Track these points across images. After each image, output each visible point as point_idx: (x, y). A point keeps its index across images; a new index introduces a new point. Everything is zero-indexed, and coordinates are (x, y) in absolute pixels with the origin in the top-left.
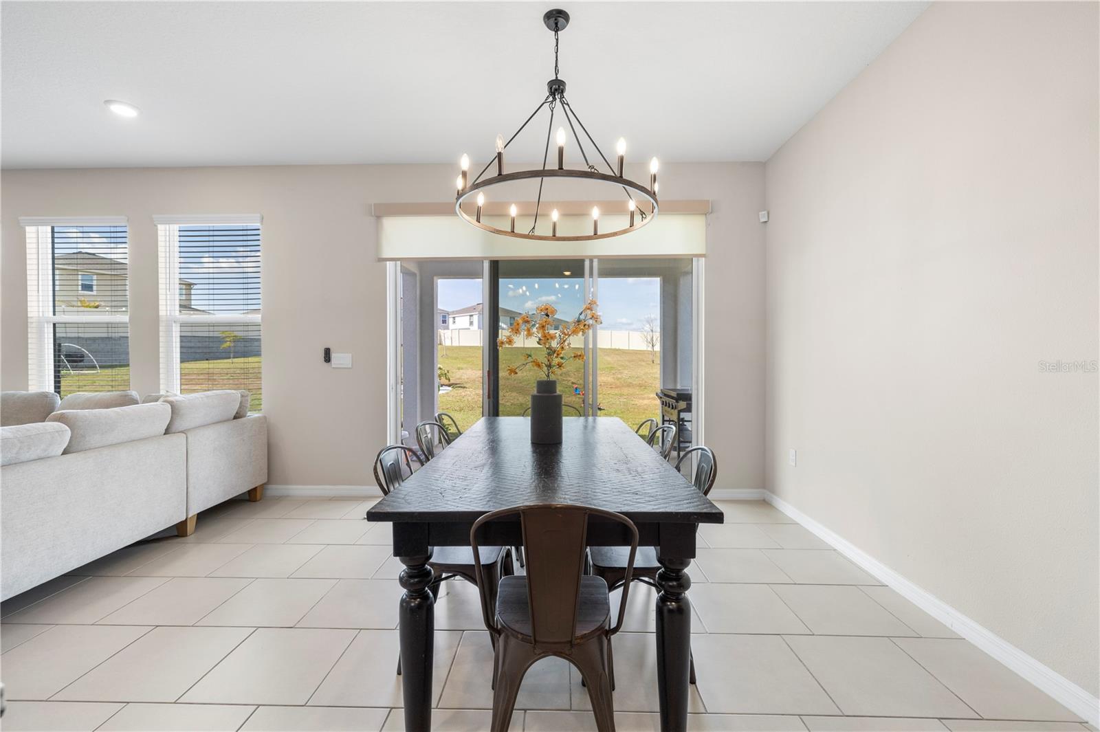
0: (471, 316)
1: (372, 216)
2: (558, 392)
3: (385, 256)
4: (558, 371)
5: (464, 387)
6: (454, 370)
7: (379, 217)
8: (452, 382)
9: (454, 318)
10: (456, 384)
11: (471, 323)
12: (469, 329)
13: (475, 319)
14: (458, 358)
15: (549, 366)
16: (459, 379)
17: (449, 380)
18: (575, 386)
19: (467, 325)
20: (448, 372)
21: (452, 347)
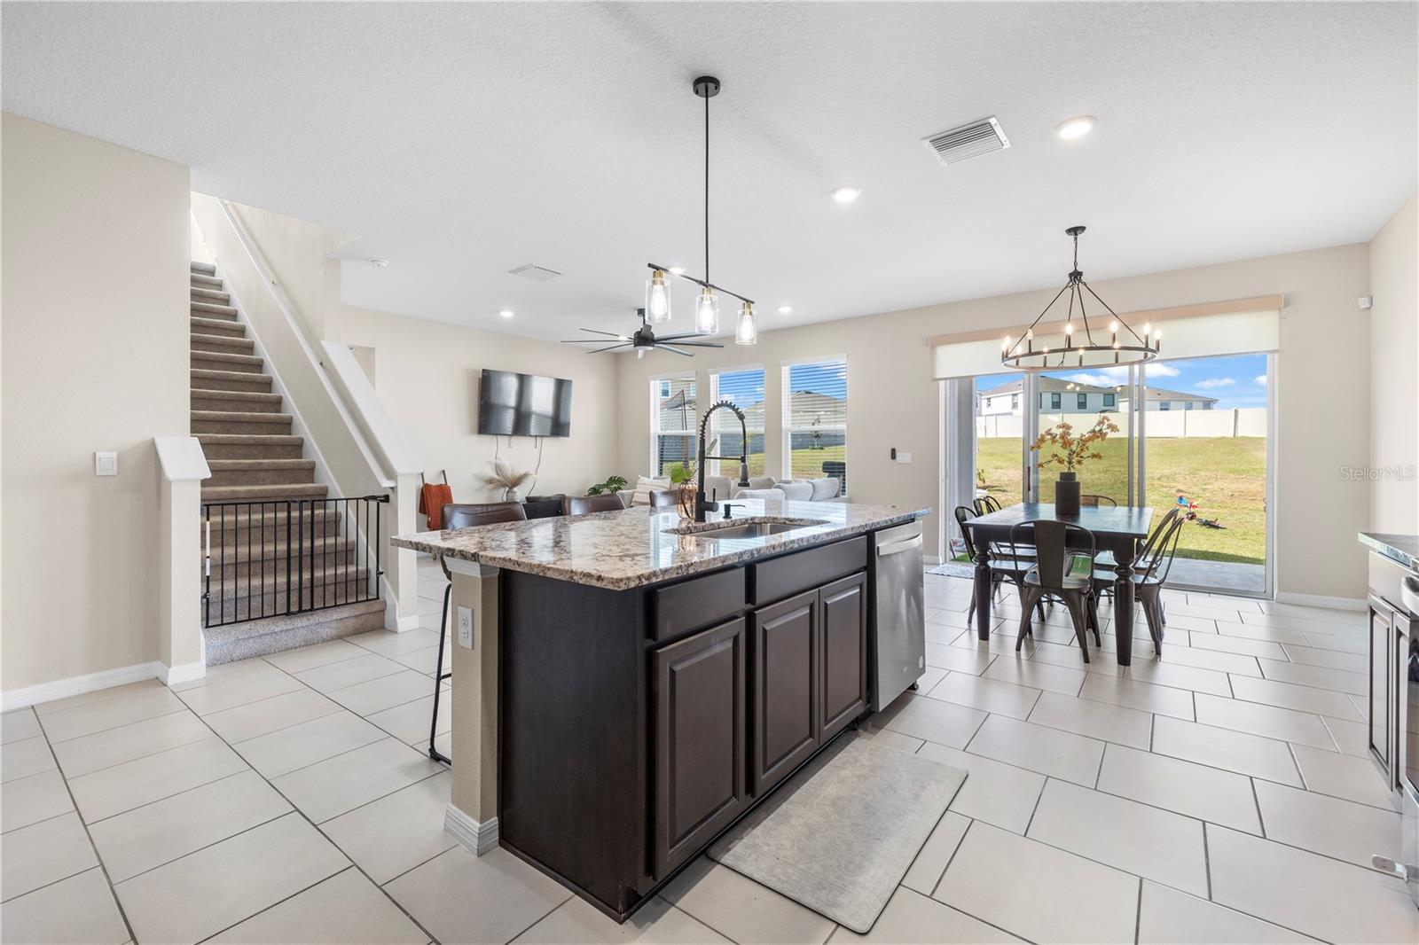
0: (1014, 395)
1: (927, 345)
2: (1077, 480)
3: (938, 377)
4: (1077, 466)
5: (1004, 491)
6: (990, 470)
7: (933, 348)
8: (987, 484)
9: (989, 399)
10: (993, 487)
11: (1015, 405)
12: (1011, 414)
13: (1020, 399)
14: (994, 454)
15: (1070, 463)
16: (997, 480)
17: (984, 482)
18: (1181, 494)
19: (1008, 409)
20: (983, 471)
21: (986, 438)
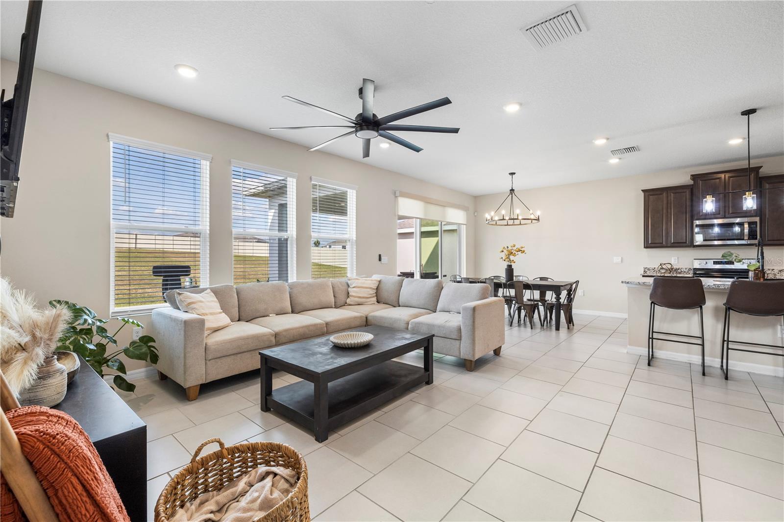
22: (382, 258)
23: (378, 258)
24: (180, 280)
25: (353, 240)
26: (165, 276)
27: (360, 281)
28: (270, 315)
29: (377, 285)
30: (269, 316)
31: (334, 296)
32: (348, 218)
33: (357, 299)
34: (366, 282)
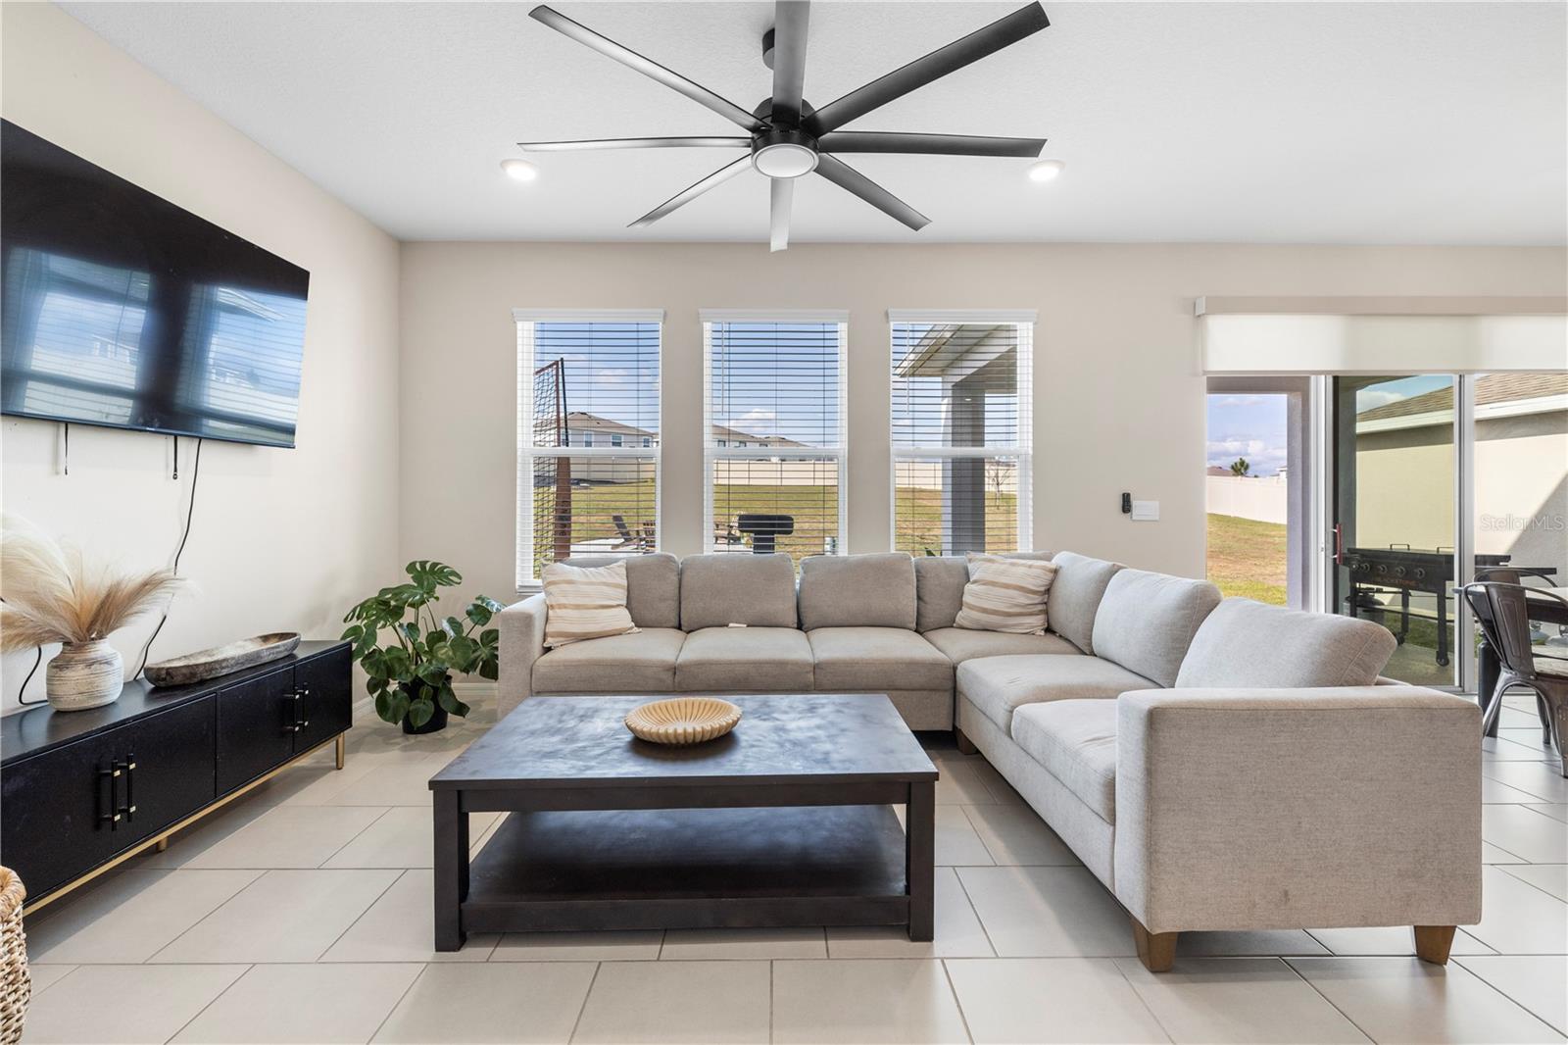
3: (1211, 368)
22: (1134, 503)
23: (1119, 502)
24: (773, 540)
25: (1027, 454)
26: (756, 533)
27: (994, 566)
28: (731, 625)
29: (1047, 582)
30: (727, 626)
31: (919, 598)
32: (1017, 400)
33: (976, 615)
34: (1014, 569)
